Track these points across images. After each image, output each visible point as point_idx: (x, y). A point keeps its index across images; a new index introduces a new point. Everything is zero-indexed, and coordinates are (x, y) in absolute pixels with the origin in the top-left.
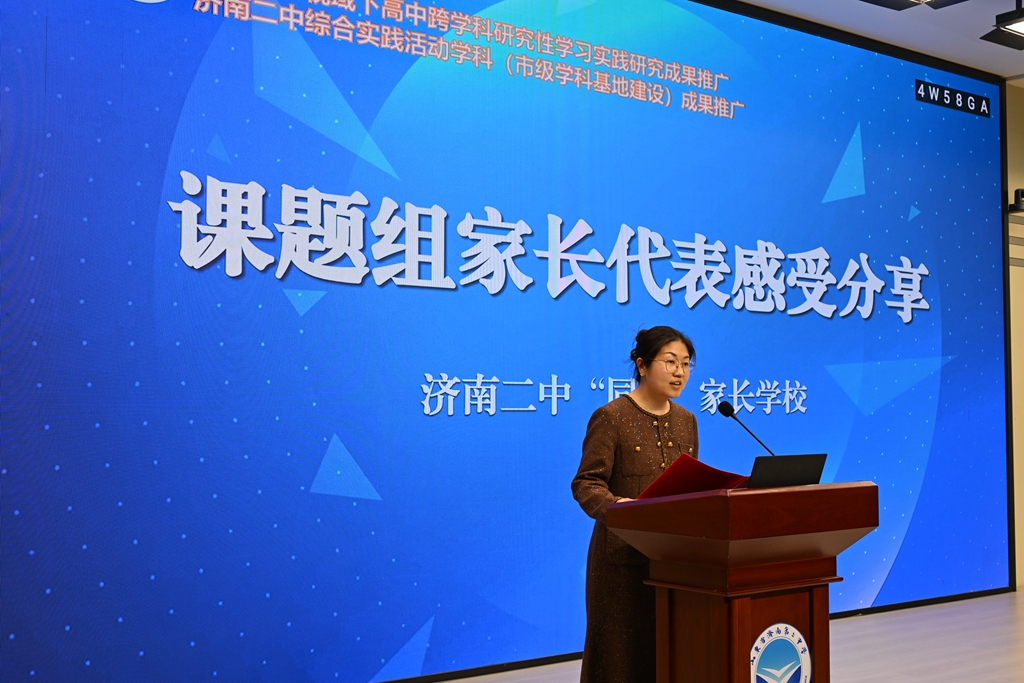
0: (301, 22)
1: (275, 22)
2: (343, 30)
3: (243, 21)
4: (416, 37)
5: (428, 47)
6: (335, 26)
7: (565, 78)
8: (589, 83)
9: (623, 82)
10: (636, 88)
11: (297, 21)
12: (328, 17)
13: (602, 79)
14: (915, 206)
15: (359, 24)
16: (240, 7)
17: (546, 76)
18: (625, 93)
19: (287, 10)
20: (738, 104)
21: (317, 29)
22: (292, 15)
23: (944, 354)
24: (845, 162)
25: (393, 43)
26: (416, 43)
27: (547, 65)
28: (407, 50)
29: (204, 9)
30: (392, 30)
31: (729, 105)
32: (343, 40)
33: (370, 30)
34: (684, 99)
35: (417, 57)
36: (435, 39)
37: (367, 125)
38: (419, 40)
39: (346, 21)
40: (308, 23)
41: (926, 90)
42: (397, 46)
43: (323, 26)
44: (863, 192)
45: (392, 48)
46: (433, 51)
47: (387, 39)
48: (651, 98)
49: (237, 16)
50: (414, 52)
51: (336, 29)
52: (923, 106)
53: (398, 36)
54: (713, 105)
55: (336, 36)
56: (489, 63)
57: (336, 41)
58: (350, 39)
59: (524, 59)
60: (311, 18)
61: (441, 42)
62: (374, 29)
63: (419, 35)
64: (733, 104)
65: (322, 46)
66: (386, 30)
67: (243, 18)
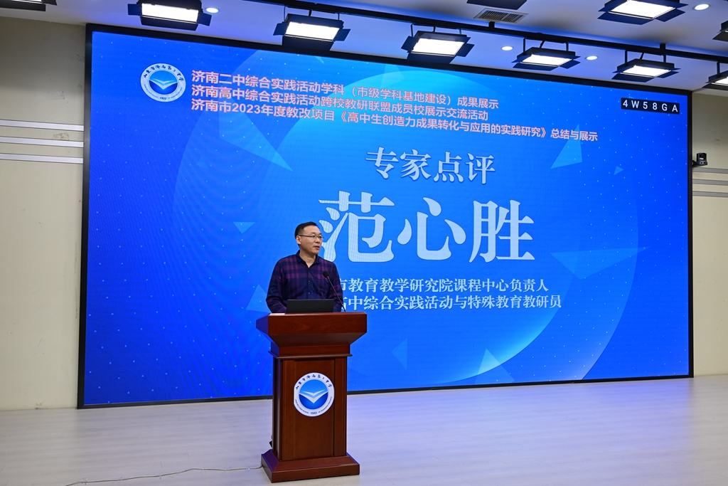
41: (629, 102)
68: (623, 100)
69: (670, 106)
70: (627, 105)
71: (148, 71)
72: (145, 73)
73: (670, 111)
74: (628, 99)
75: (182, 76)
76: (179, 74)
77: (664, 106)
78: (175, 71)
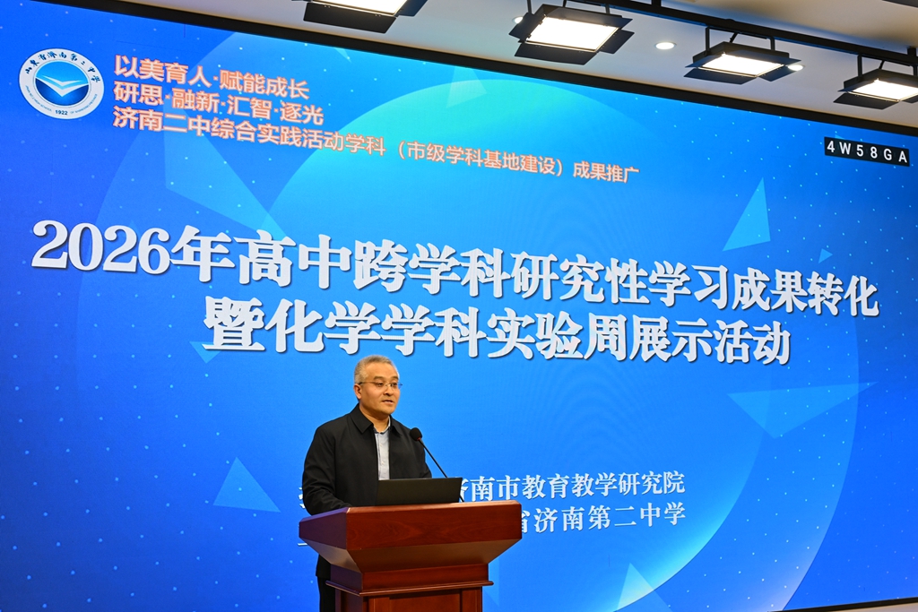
0: (207, 129)
1: (184, 130)
2: (245, 132)
3: (156, 132)
4: (313, 134)
5: (324, 141)
6: (239, 130)
7: (456, 158)
8: (479, 161)
9: (514, 158)
10: (527, 162)
11: (204, 128)
12: (232, 123)
13: (493, 157)
14: (826, 249)
15: (260, 127)
16: (153, 121)
17: (437, 157)
18: (516, 167)
19: (195, 120)
20: (632, 169)
21: (222, 134)
22: (199, 124)
23: (862, 381)
24: (747, 214)
25: (291, 140)
26: (312, 138)
27: (438, 149)
28: (304, 145)
29: (122, 125)
30: (290, 129)
31: (623, 172)
32: (245, 141)
33: (271, 132)
34: (576, 169)
35: (314, 149)
36: (331, 134)
37: (267, 207)
38: (316, 136)
39: (249, 125)
40: (214, 130)
41: (836, 145)
42: (295, 142)
43: (227, 131)
44: (768, 239)
45: (291, 144)
46: (329, 144)
47: (286, 137)
48: (541, 170)
49: (150, 128)
50: (311, 146)
51: (239, 133)
52: (832, 160)
53: (296, 134)
54: (606, 171)
55: (239, 138)
56: (382, 150)
57: (239, 142)
58: (252, 139)
59: (416, 145)
60: (217, 125)
61: (336, 136)
62: (274, 130)
63: (316, 132)
64: (626, 170)
65: (226, 147)
66: (285, 130)
67: (156, 130)
68: (827, 141)
69: (896, 152)
70: (833, 149)
71: (33, 62)
72: (27, 64)
73: (895, 161)
74: (833, 139)
75: (97, 73)
76: (92, 70)
77: (888, 152)
78: (83, 63)
